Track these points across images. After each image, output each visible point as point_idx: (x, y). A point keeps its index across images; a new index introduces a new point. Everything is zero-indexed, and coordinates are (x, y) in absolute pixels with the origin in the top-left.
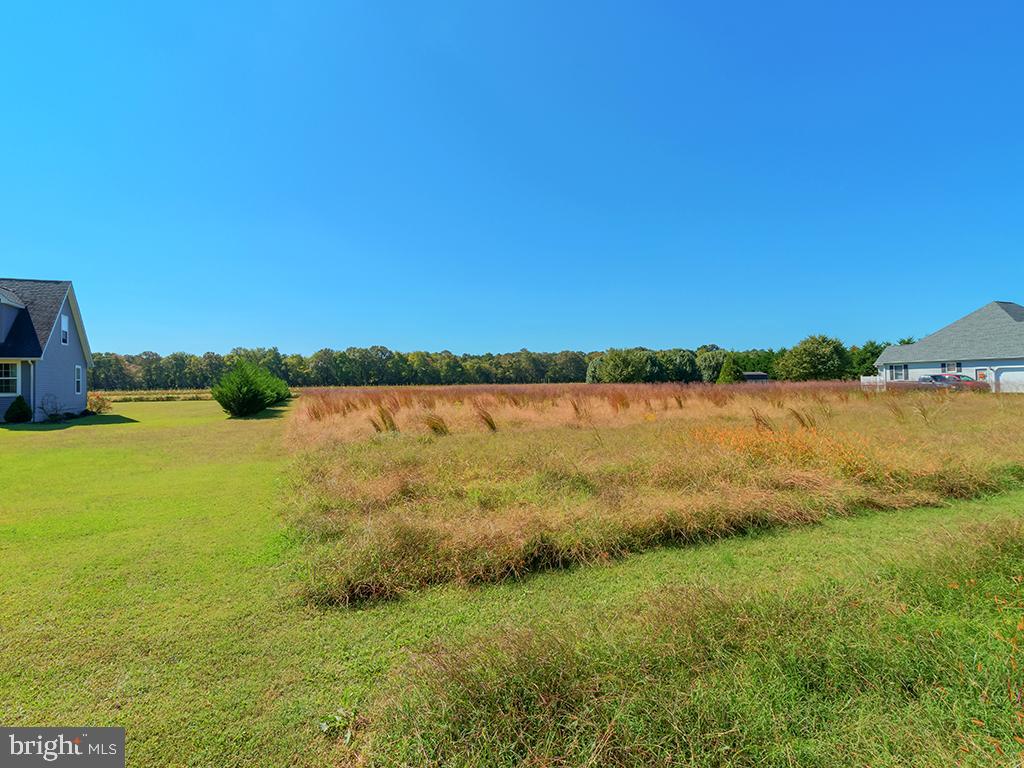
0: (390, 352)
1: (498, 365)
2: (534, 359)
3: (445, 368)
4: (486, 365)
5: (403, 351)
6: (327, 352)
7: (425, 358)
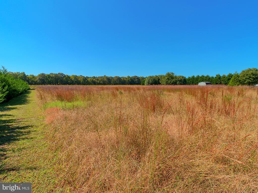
0: (65, 75)
1: (98, 80)
2: (108, 78)
3: (82, 80)
4: (94, 80)
5: (69, 75)
6: (43, 74)
7: (76, 77)
